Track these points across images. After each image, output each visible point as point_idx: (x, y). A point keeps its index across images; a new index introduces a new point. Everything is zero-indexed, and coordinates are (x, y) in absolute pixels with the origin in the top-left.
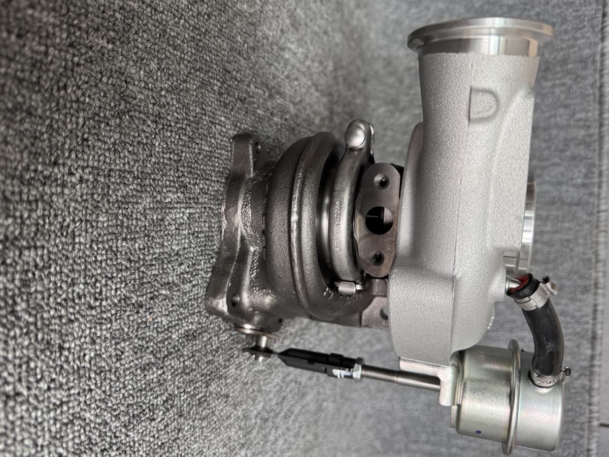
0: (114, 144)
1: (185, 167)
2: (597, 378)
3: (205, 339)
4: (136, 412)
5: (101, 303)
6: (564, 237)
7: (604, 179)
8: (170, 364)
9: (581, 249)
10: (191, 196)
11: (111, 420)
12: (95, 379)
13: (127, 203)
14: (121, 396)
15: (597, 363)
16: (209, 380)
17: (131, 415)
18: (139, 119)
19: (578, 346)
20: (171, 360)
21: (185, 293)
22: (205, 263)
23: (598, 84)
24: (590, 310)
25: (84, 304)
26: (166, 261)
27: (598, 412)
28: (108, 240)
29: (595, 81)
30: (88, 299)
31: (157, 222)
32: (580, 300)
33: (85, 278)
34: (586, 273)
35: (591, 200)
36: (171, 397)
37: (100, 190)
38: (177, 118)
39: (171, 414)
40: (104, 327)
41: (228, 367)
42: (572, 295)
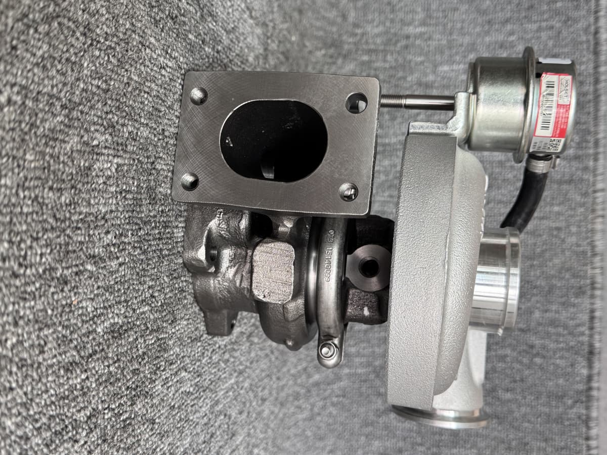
0: (43, 57)
1: (113, 100)
2: (595, 404)
3: (131, 339)
4: (58, 428)
5: (25, 271)
6: (554, 225)
7: (601, 150)
8: (94, 368)
9: (574, 239)
10: (120, 142)
11: (33, 435)
12: (16, 374)
13: (56, 140)
14: (43, 402)
15: (595, 385)
16: (135, 396)
17: (53, 430)
18: (68, 27)
19: (572, 365)
20: (95, 362)
21: (112, 273)
22: (132, 235)
23: (592, 29)
24: (585, 317)
25: (8, 269)
26: (92, 226)
27: (597, 447)
28: (35, 187)
29: (589, 25)
30: (12, 263)
31: (85, 170)
32: (574, 305)
33: (9, 234)
34: (581, 271)
35: (585, 177)
36: (95, 413)
37: (27, 118)
38: (106, 33)
39: (94, 437)
40: (27, 305)
41: (154, 381)
42: (563, 300)
